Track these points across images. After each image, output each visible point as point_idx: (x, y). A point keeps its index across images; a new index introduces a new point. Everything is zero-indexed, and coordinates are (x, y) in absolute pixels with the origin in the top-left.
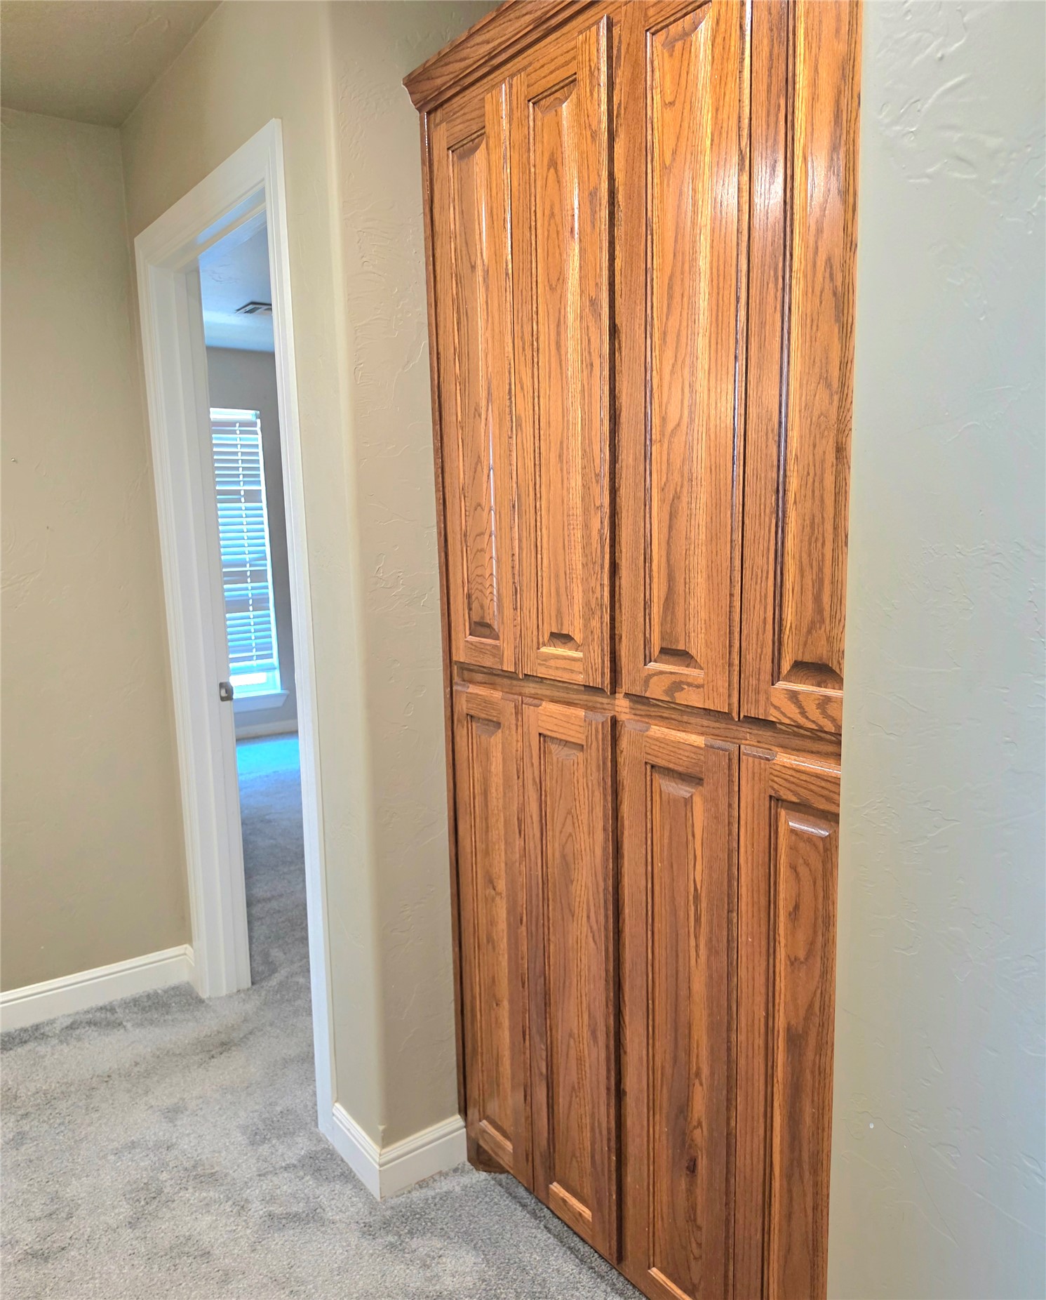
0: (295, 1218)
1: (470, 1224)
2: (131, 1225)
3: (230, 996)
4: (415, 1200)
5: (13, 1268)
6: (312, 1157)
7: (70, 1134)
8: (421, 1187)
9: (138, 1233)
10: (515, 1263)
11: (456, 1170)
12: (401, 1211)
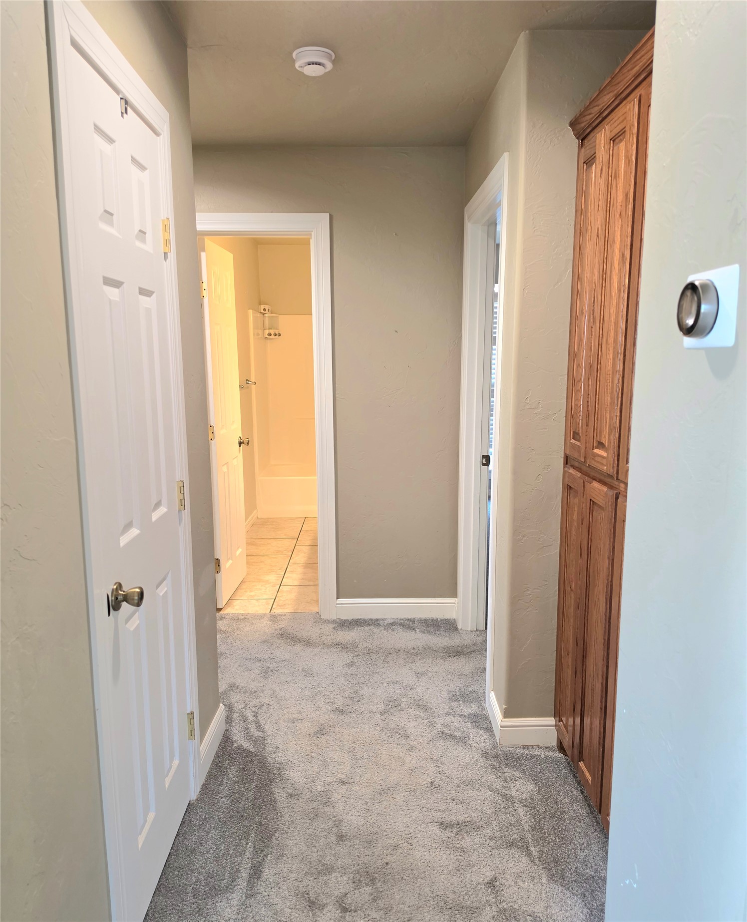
0: (452, 737)
1: (539, 773)
2: (381, 714)
3: (472, 631)
4: (517, 752)
5: (329, 712)
6: (476, 715)
7: (372, 669)
8: (524, 748)
9: (383, 717)
10: (554, 798)
11: (547, 748)
12: (507, 754)
